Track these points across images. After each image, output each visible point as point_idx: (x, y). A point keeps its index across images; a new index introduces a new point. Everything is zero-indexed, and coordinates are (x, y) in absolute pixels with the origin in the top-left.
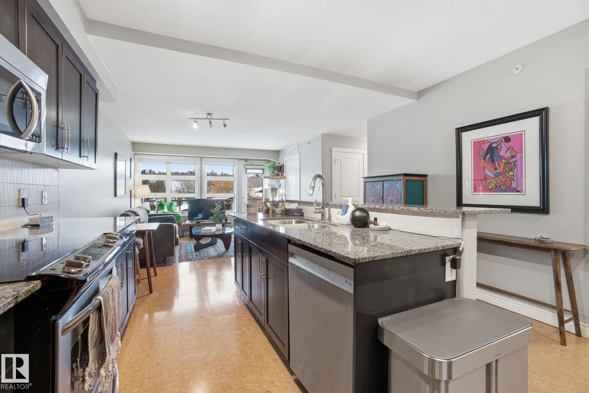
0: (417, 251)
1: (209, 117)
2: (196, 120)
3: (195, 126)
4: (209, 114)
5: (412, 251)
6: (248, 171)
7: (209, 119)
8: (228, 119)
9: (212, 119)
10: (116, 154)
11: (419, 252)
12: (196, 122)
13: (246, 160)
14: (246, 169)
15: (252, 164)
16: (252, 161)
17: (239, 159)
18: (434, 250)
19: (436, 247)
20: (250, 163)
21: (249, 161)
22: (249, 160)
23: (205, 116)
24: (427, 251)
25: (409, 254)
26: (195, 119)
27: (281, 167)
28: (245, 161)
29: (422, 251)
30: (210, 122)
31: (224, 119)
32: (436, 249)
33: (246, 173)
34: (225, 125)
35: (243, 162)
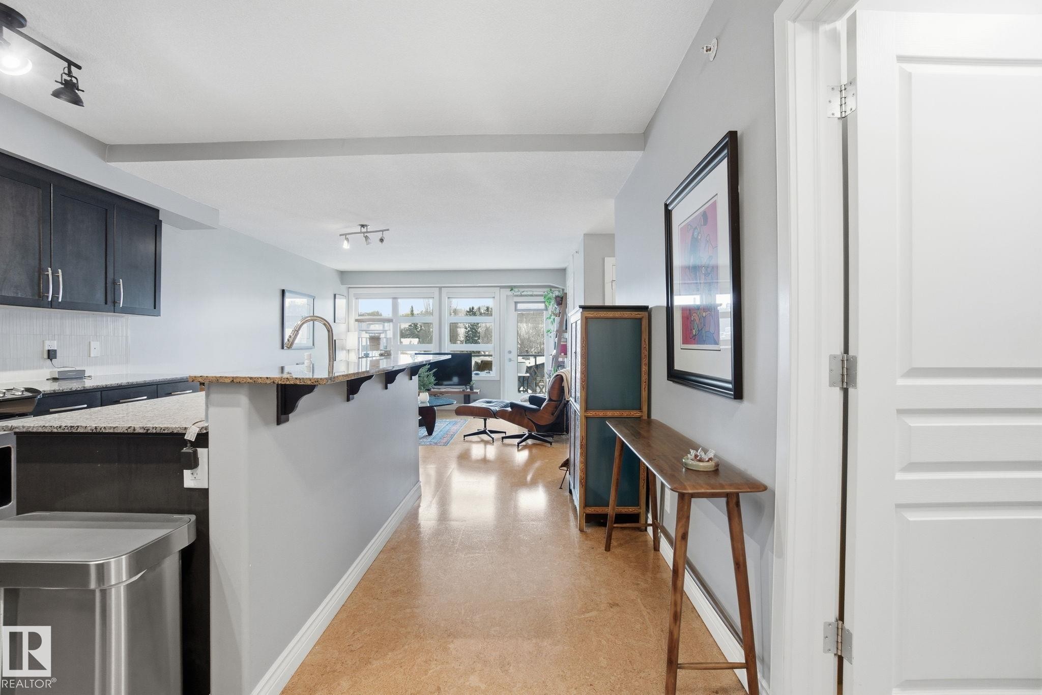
0: (89, 428)
1: (364, 230)
2: (347, 237)
3: (346, 245)
4: (363, 226)
5: (80, 427)
6: (520, 306)
7: (364, 233)
8: (388, 230)
9: (367, 232)
10: (283, 292)
11: (94, 431)
12: (347, 239)
13: (512, 288)
14: (516, 303)
15: (523, 294)
16: (523, 290)
17: (501, 287)
18: (126, 432)
19: (129, 428)
20: (519, 293)
21: (516, 290)
22: (515, 287)
23: (358, 229)
24: (111, 431)
25: (74, 431)
26: (346, 235)
27: (562, 298)
28: (510, 290)
29: (101, 429)
30: (366, 237)
31: (382, 231)
32: (130, 431)
33: (516, 310)
34: (382, 240)
35: (508, 292)
